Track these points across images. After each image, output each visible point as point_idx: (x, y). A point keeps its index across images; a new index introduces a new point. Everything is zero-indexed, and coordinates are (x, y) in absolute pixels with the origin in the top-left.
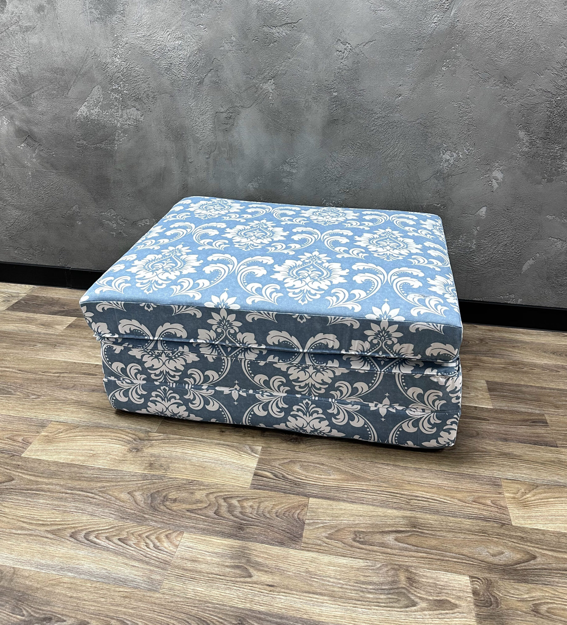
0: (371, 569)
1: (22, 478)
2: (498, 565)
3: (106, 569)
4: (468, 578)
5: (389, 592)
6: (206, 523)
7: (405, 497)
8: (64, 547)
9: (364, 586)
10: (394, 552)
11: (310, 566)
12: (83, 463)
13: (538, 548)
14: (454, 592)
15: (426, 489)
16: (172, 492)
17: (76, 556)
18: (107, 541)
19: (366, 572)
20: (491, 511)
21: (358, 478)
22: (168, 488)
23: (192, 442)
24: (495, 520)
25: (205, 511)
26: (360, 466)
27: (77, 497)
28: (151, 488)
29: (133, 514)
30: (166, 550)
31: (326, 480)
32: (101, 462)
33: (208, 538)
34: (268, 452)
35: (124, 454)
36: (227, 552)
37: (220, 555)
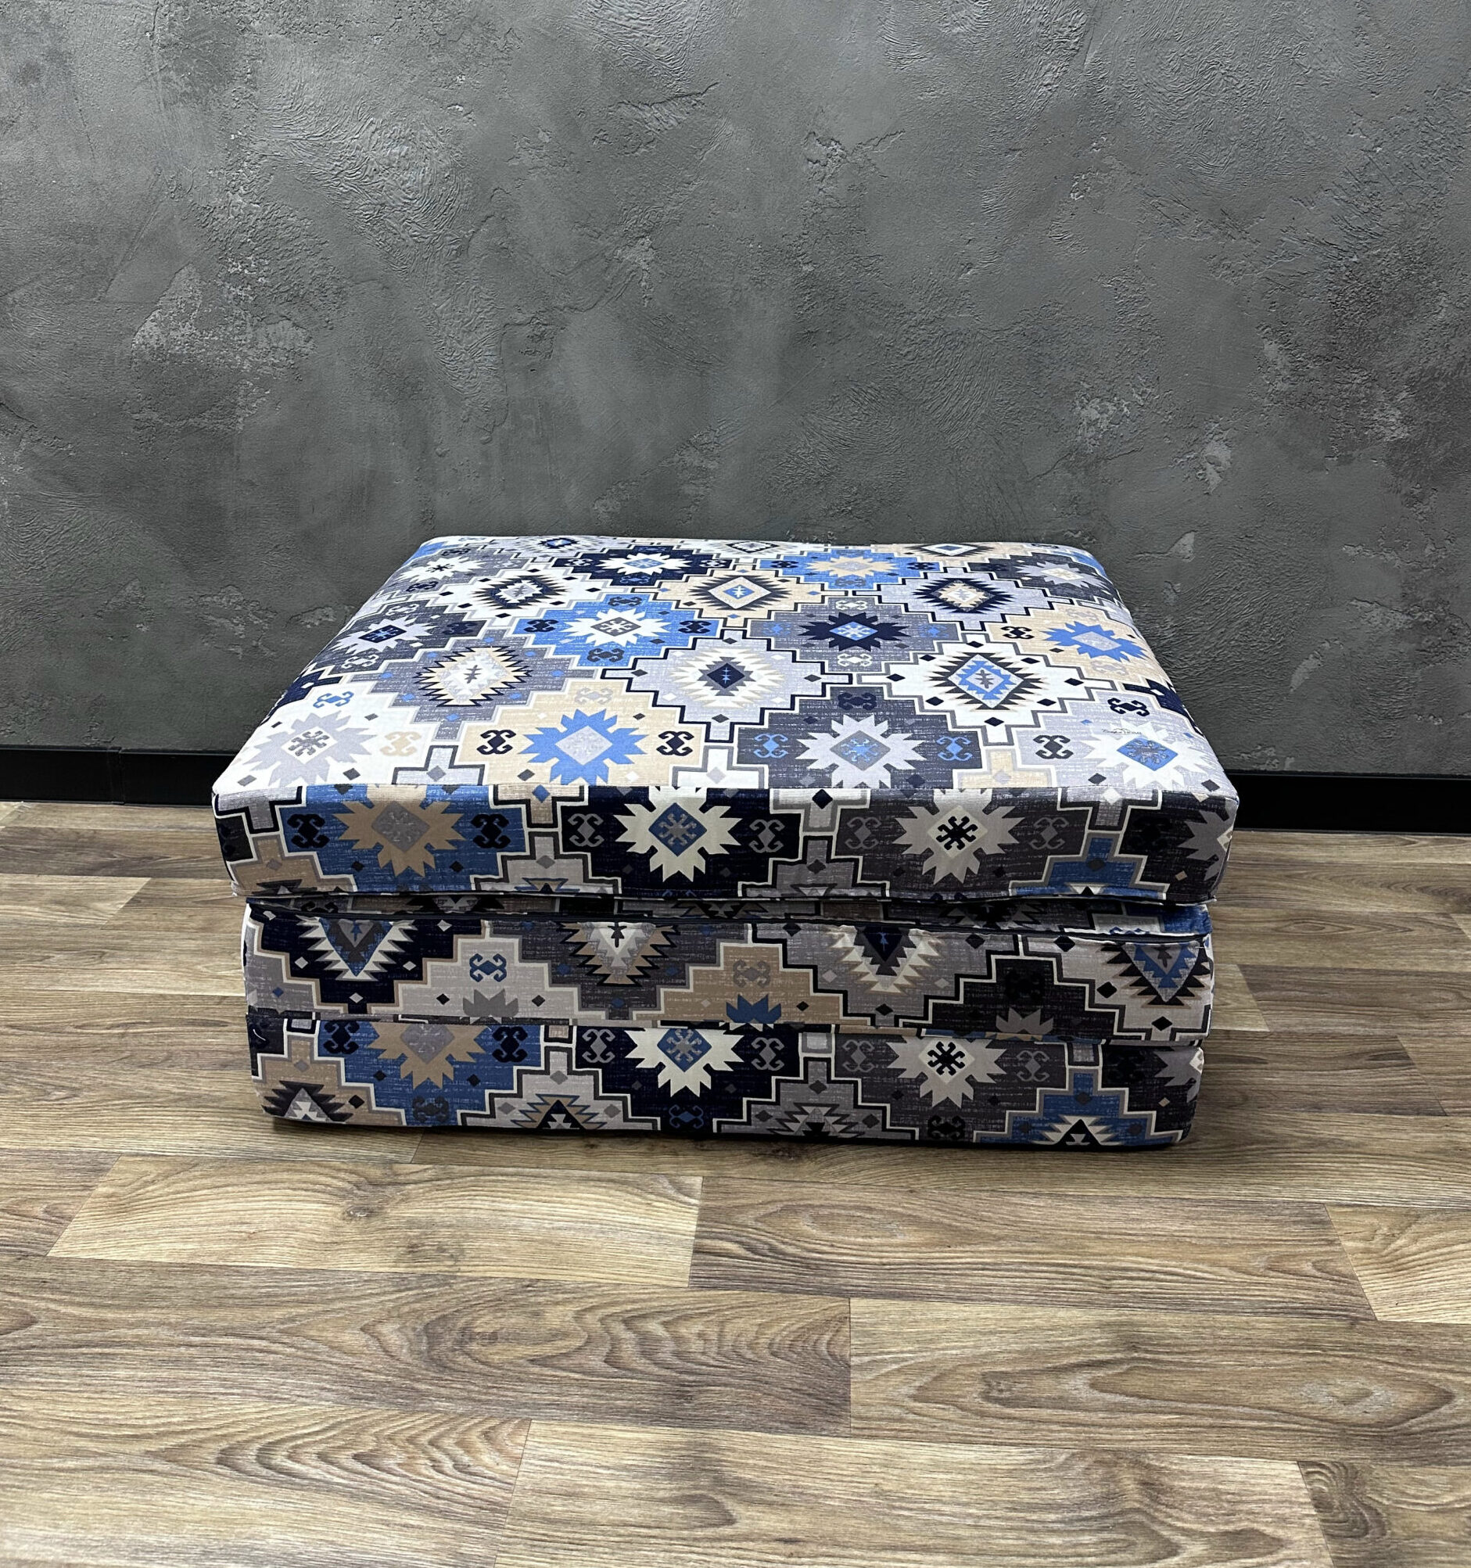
0: (1045, 1470)
1: (58, 1317)
2: (1363, 1426)
3: (332, 1543)
4: (1296, 1468)
5: (1101, 1523)
6: (586, 1391)
7: (1096, 1273)
8: (203, 1493)
9: (1035, 1517)
10: (1096, 1417)
11: (883, 1478)
12: (225, 1261)
13: (1451, 1371)
14: (1267, 1506)
15: (1144, 1249)
16: (481, 1316)
17: (243, 1514)
18: (324, 1466)
19: (1031, 1480)
20: (1319, 1290)
21: (966, 1237)
22: (469, 1306)
23: (514, 1179)
24: (1332, 1311)
25: (578, 1359)
26: (967, 1204)
27: (220, 1353)
28: (423, 1310)
29: (382, 1384)
30: (490, 1474)
31: (885, 1248)
32: (274, 1252)
33: (598, 1430)
34: (722, 1189)
35: (337, 1227)
36: (655, 1463)
37: (638, 1472)
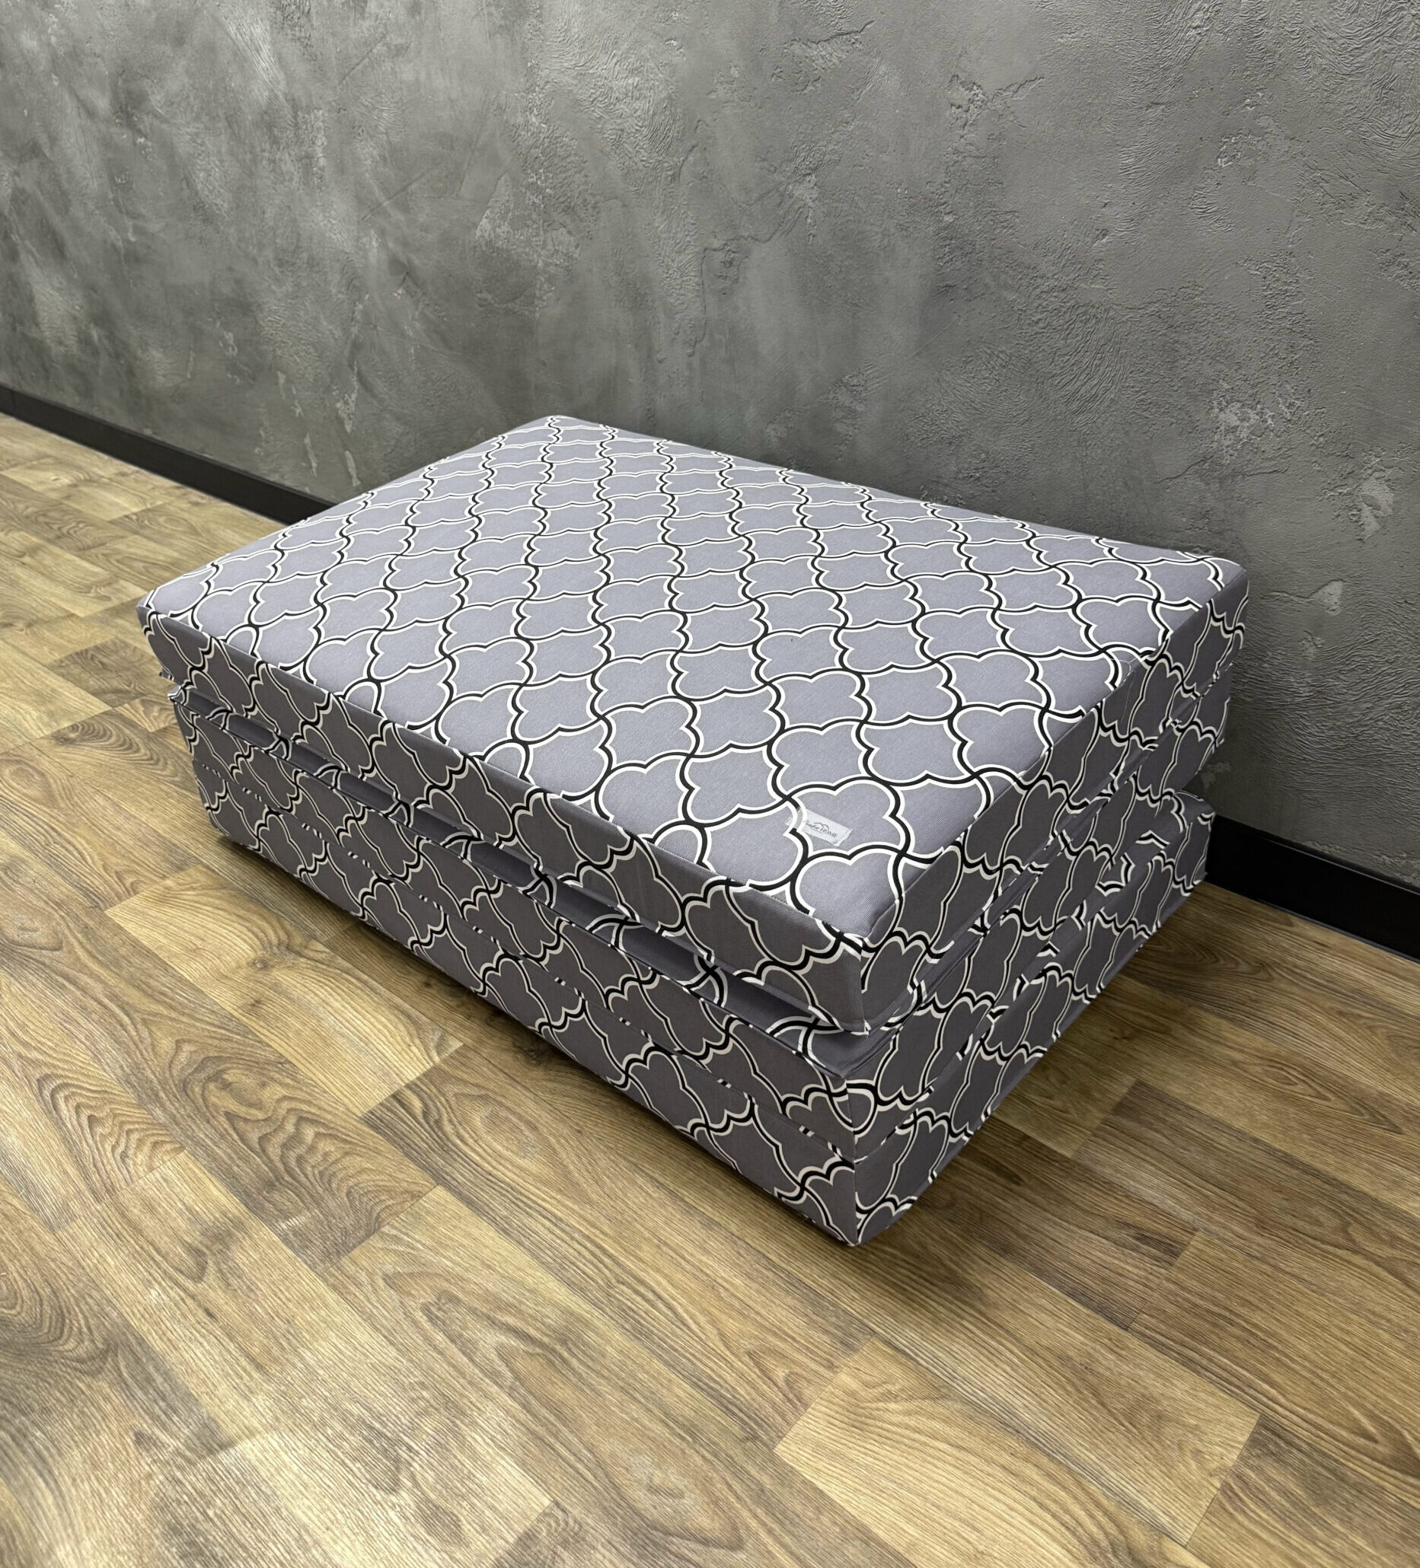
1: (72, 951)
2: (637, 1514)
4: (546, 1502)
6: (229, 1151)
8: (15, 1092)
10: (470, 1369)
12: (169, 960)
15: (679, 1277)
16: (236, 1068)
18: (73, 1112)
20: (762, 1395)
21: (567, 1185)
22: (239, 1058)
24: (747, 1417)
25: (248, 1127)
27: (107, 1016)
28: (216, 1047)
29: (148, 1081)
30: (131, 1168)
31: (506, 1164)
32: (194, 966)
33: (207, 1178)
34: (462, 1060)
35: (239, 967)
36: (208, 1218)
37: (194, 1217)
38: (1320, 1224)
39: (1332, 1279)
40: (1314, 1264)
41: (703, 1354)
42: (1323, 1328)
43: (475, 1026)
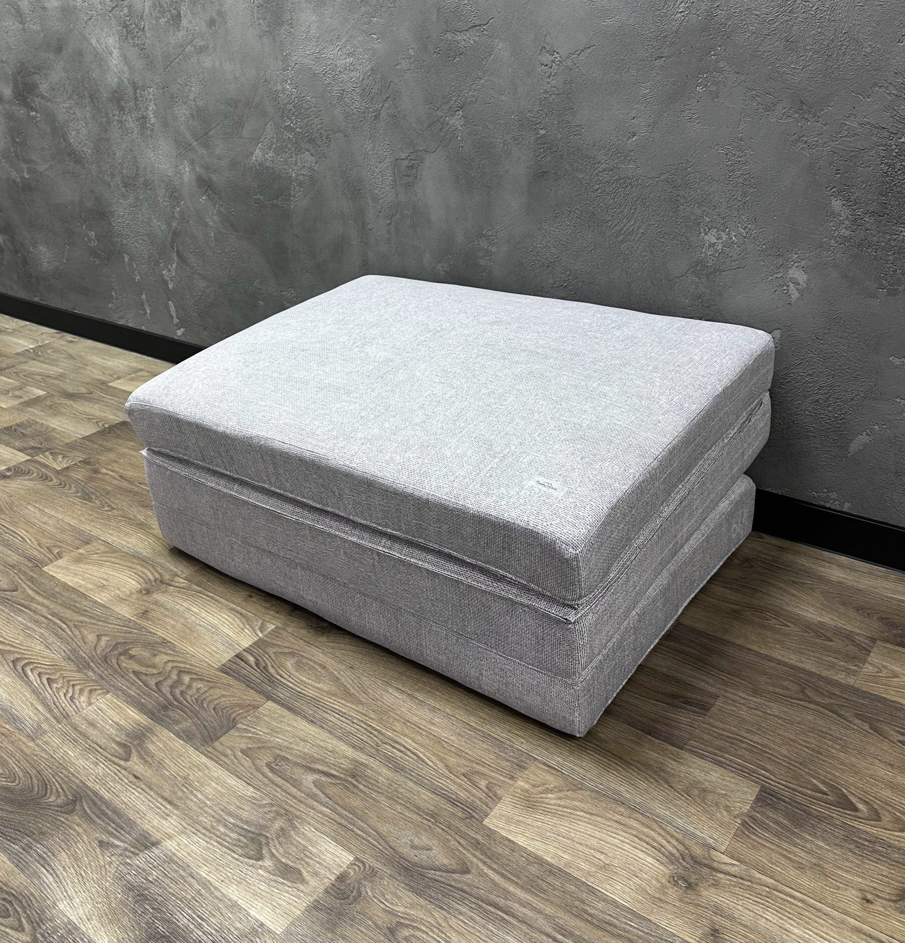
0: (253, 803)
4: (352, 859)
5: (247, 833)
6: (138, 691)
9: (227, 818)
10: (299, 794)
11: (194, 774)
13: (485, 863)
14: (317, 866)
15: (418, 738)
16: (137, 647)
18: (37, 677)
19: (243, 804)
21: (347, 695)
22: (135, 642)
23: (208, 599)
24: (466, 807)
25: (148, 678)
26: (367, 683)
27: (50, 624)
28: (122, 637)
29: (82, 658)
30: (77, 704)
31: (308, 686)
32: (104, 595)
33: (125, 706)
34: (277, 635)
35: (132, 593)
36: (129, 728)
37: (120, 728)
38: (789, 690)
39: (797, 716)
40: (786, 710)
41: (436, 777)
42: (793, 741)
43: (282, 617)
